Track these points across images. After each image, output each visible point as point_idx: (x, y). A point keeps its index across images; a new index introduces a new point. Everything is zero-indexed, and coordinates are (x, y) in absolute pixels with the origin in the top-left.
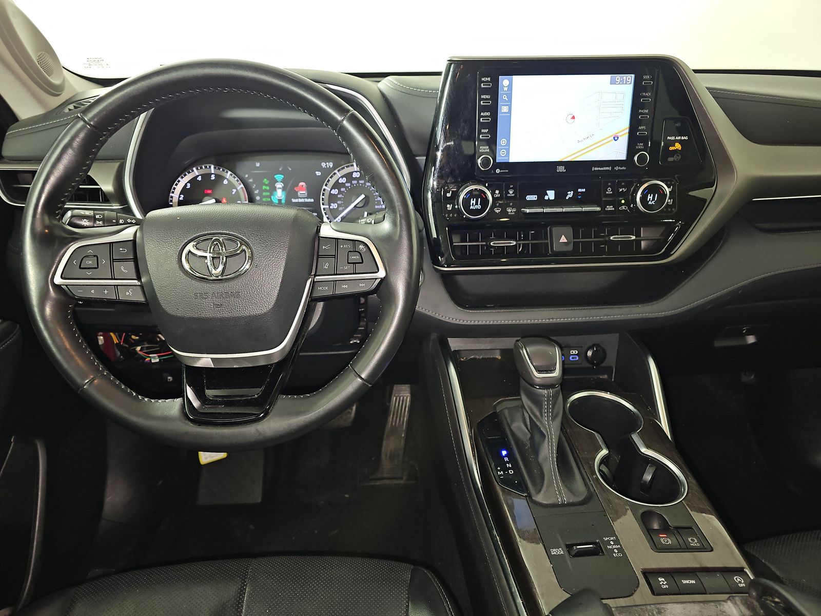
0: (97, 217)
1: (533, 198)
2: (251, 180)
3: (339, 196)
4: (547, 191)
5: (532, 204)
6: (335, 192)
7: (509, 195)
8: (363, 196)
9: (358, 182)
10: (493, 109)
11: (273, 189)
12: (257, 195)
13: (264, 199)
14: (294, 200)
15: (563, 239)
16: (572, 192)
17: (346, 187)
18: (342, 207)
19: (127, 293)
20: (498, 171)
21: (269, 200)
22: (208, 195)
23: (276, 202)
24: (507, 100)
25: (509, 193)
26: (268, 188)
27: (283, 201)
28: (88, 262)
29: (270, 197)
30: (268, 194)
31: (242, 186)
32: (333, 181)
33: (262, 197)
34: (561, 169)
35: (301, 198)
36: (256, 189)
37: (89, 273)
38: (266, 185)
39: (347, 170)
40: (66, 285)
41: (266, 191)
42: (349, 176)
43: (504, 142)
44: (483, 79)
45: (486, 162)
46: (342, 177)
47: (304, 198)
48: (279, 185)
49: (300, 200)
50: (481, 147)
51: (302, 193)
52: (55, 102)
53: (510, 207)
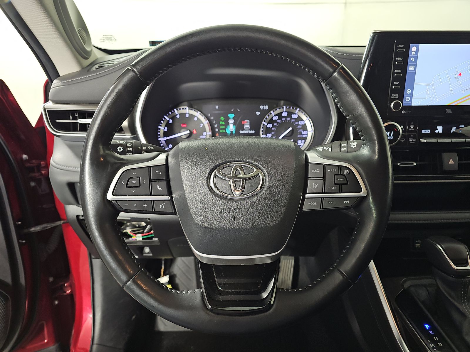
0: (128, 145)
1: (427, 131)
2: (212, 118)
3: (273, 129)
4: (438, 127)
5: (426, 136)
6: (270, 126)
7: (411, 129)
8: (290, 129)
9: (286, 119)
10: (404, 67)
11: (227, 124)
12: (217, 128)
13: (221, 131)
14: (241, 132)
15: (451, 162)
16: (455, 128)
17: (278, 123)
18: (275, 136)
19: (161, 206)
20: (403, 112)
21: (224, 131)
22: (183, 128)
23: (229, 132)
24: (414, 61)
25: (411, 128)
26: (224, 123)
27: (234, 133)
28: (133, 182)
29: (225, 129)
30: (224, 127)
31: (207, 121)
32: (269, 118)
33: (219, 129)
34: (449, 111)
35: (246, 130)
36: (215, 124)
37: (133, 191)
38: (223, 121)
39: (278, 111)
40: (116, 201)
41: (222, 125)
42: (280, 115)
43: (409, 91)
44: (399, 46)
45: (397, 105)
46: (275, 116)
47: (248, 130)
48: (231, 121)
49: (246, 132)
50: (393, 95)
51: (247, 126)
52: (87, 62)
53: (412, 137)
